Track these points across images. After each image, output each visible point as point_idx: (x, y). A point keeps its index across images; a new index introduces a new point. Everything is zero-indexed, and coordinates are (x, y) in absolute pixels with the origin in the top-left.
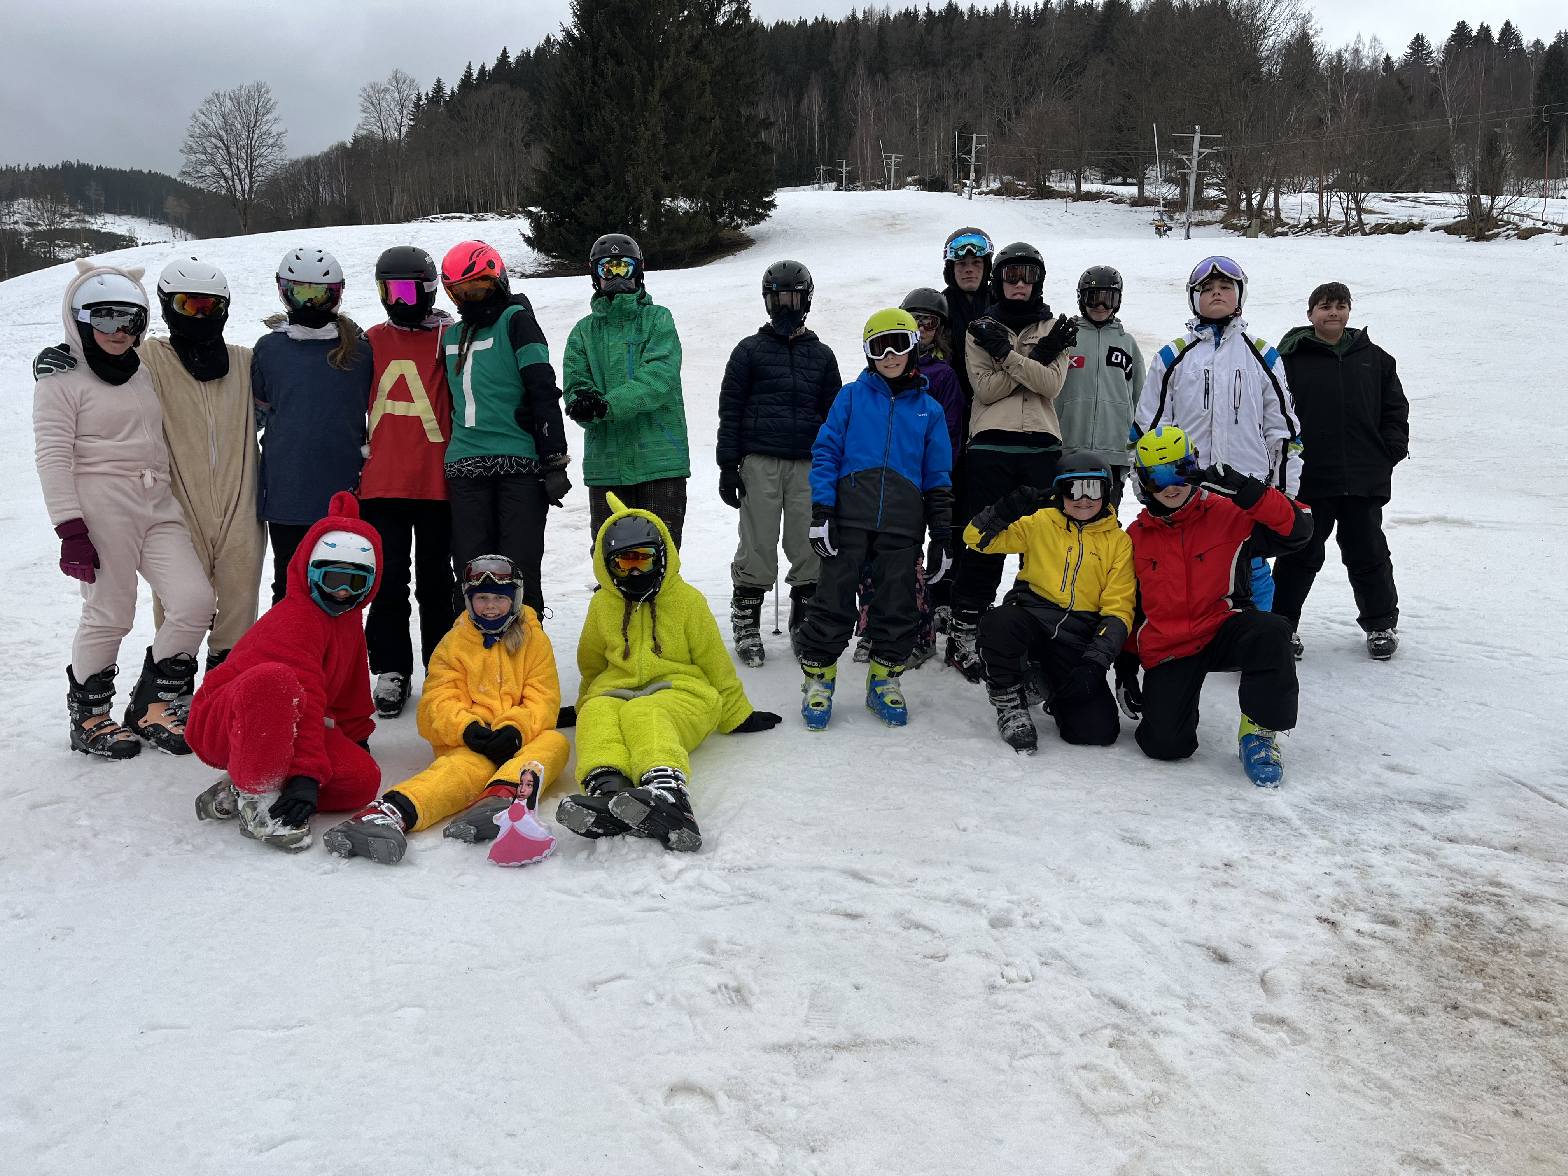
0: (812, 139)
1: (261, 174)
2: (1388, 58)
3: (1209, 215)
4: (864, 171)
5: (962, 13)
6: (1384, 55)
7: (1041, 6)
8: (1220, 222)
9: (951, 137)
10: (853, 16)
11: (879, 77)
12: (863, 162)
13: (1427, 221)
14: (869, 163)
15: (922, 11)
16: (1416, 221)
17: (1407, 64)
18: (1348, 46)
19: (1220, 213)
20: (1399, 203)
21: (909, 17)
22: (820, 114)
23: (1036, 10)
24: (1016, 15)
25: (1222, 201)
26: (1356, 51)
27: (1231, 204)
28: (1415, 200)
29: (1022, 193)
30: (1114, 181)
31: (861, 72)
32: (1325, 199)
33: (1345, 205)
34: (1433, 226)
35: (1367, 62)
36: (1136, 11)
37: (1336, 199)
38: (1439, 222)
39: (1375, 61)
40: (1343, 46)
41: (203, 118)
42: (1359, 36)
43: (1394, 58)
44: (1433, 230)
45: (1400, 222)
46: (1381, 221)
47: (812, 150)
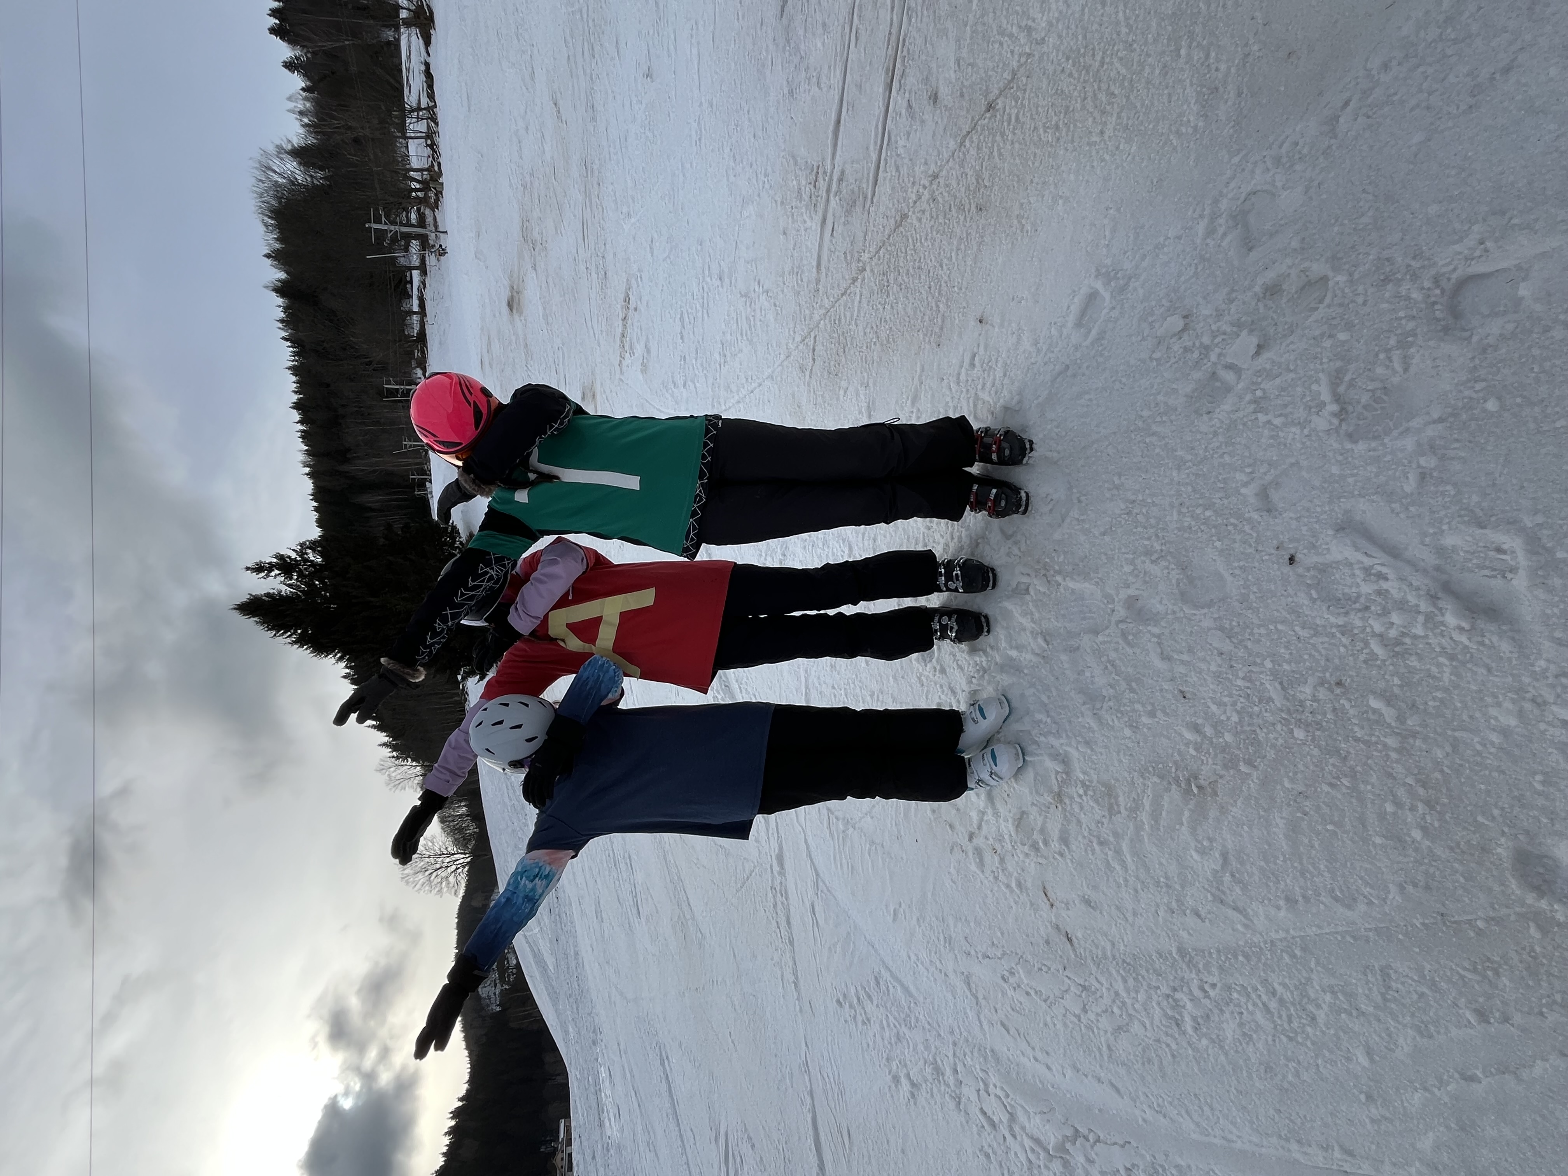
0: (396, 500)
1: (452, 849)
2: (303, 89)
3: (429, 219)
4: (417, 464)
5: (298, 399)
6: (301, 92)
7: (289, 344)
8: (434, 211)
9: (387, 404)
10: (307, 474)
11: (348, 456)
12: (410, 465)
13: (422, 59)
14: (411, 461)
15: (301, 427)
16: (423, 68)
17: (306, 76)
18: (297, 119)
19: (428, 212)
20: (411, 82)
21: (306, 436)
22: (380, 495)
23: (291, 347)
24: (297, 361)
25: (419, 210)
26: (301, 113)
27: (420, 203)
28: (408, 70)
29: (423, 353)
30: (409, 290)
31: (346, 468)
32: (412, 135)
33: (415, 120)
34: (426, 55)
35: (308, 105)
36: (285, 275)
37: (411, 126)
38: (423, 51)
39: (306, 99)
40: (298, 123)
41: (418, 886)
42: (288, 111)
43: (303, 85)
44: (429, 55)
45: (425, 79)
46: (425, 93)
47: (405, 500)
